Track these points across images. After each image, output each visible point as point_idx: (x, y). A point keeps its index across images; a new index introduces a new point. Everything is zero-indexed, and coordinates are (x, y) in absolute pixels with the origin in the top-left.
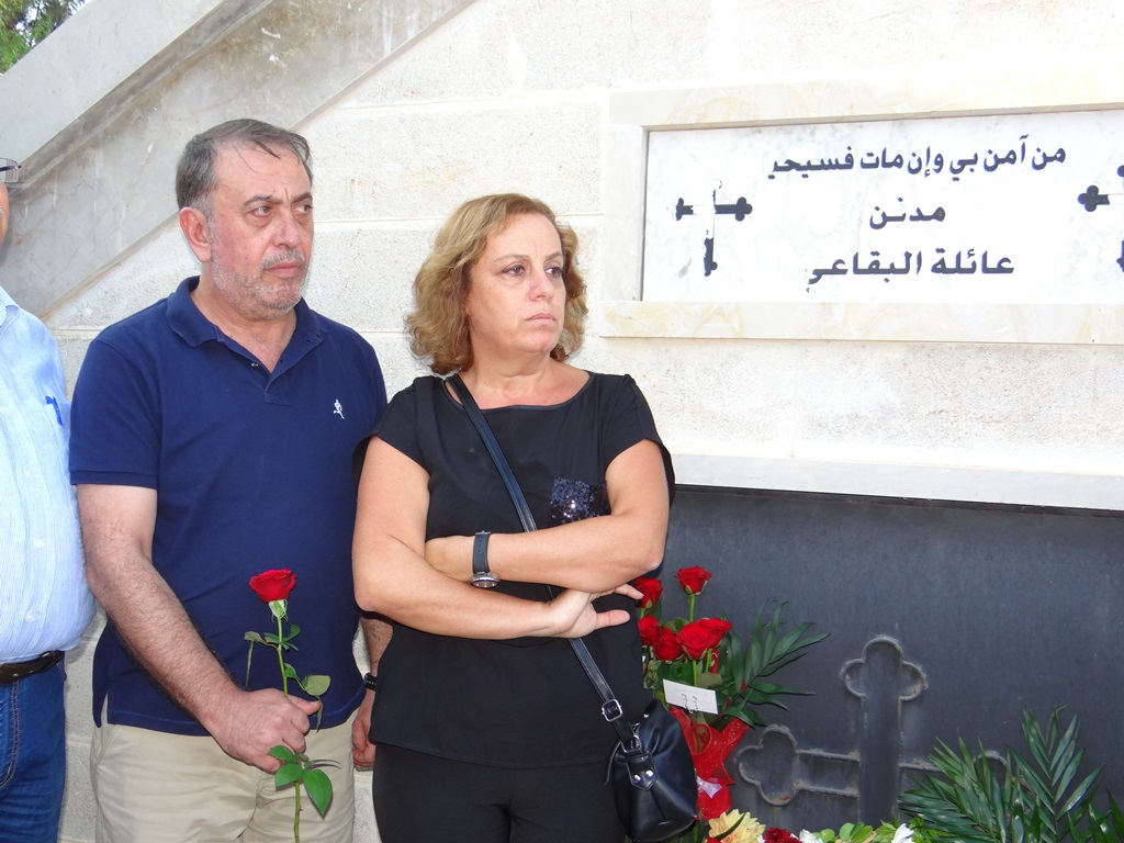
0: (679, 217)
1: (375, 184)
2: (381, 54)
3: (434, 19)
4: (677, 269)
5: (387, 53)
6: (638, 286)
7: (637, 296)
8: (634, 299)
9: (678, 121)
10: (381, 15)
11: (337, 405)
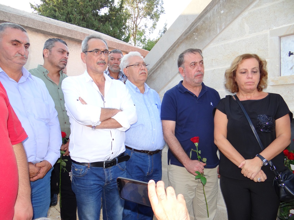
0: (289, 56)
1: (217, 59)
2: (217, 33)
3: (228, 23)
4: (290, 68)
5: (218, 32)
6: (279, 73)
7: (279, 75)
8: (278, 76)
9: (288, 33)
10: (217, 25)
11: (211, 103)
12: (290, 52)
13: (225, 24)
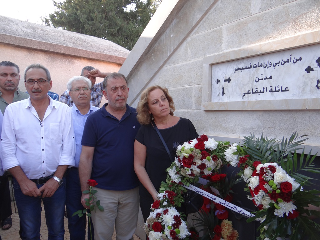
1: (168, 81)
4: (217, 95)
7: (210, 101)
11: (134, 126)
12: (218, 79)
13: (173, 48)
